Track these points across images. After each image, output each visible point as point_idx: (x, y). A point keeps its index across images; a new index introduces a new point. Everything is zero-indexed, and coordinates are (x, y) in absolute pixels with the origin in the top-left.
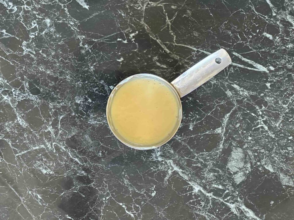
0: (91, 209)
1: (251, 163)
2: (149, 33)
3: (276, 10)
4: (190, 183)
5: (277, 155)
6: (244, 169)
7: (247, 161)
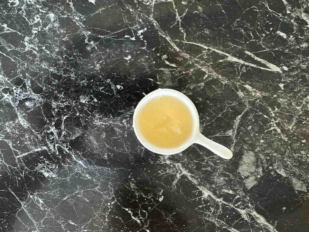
0: (95, 214)
1: (263, 167)
2: (158, 30)
3: (291, 7)
4: (199, 187)
5: (289, 159)
6: (256, 173)
7: (259, 166)
